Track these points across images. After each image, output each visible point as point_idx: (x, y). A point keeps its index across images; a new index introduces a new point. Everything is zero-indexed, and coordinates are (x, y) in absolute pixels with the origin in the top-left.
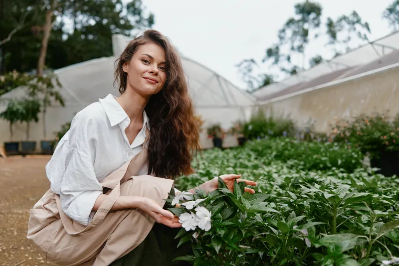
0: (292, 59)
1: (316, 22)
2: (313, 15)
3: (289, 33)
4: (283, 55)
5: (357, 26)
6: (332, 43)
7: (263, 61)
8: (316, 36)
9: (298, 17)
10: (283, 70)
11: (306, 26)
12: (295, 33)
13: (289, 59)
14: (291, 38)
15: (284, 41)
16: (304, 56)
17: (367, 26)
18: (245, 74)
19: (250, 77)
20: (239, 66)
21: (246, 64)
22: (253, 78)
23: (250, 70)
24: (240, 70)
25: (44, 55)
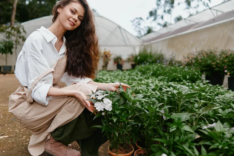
0: (164, 18)
3: (163, 2)
4: (159, 15)
6: (188, 8)
7: (147, 19)
8: (179, 4)
10: (159, 24)
12: (166, 2)
13: (162, 18)
14: (164, 5)
15: (159, 7)
16: (171, 16)
18: (136, 26)
19: (139, 28)
20: (133, 21)
21: (137, 20)
22: (141, 29)
23: (139, 24)
24: (133, 24)
25: (14, 13)
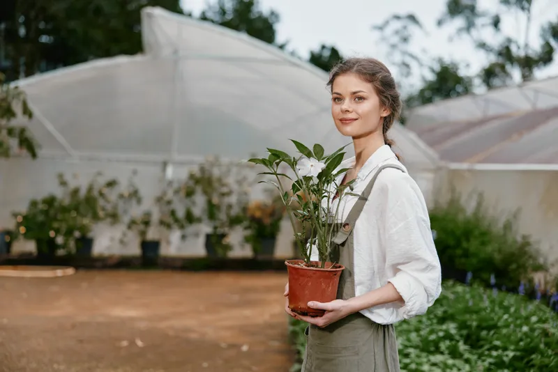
4: (484, 14)
10: (482, 46)
13: (496, 23)
18: (394, 46)
19: (405, 53)
20: (381, 28)
21: (396, 25)
22: (412, 56)
23: (405, 40)
24: (383, 39)
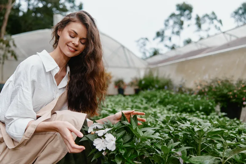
1: (189, 16)
2: (187, 12)
3: (171, 22)
4: (167, 37)
5: (215, 21)
6: (198, 31)
7: (154, 39)
8: (189, 26)
9: (177, 13)
10: (166, 46)
11: (182, 19)
12: (175, 23)
13: (170, 39)
14: (172, 26)
15: (168, 27)
16: (180, 38)
17: (220, 21)
20: (138, 41)
23: (144, 45)
25: (5, 25)
